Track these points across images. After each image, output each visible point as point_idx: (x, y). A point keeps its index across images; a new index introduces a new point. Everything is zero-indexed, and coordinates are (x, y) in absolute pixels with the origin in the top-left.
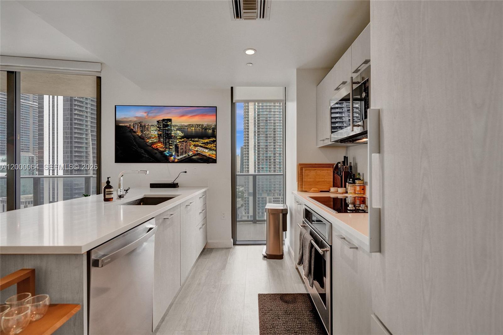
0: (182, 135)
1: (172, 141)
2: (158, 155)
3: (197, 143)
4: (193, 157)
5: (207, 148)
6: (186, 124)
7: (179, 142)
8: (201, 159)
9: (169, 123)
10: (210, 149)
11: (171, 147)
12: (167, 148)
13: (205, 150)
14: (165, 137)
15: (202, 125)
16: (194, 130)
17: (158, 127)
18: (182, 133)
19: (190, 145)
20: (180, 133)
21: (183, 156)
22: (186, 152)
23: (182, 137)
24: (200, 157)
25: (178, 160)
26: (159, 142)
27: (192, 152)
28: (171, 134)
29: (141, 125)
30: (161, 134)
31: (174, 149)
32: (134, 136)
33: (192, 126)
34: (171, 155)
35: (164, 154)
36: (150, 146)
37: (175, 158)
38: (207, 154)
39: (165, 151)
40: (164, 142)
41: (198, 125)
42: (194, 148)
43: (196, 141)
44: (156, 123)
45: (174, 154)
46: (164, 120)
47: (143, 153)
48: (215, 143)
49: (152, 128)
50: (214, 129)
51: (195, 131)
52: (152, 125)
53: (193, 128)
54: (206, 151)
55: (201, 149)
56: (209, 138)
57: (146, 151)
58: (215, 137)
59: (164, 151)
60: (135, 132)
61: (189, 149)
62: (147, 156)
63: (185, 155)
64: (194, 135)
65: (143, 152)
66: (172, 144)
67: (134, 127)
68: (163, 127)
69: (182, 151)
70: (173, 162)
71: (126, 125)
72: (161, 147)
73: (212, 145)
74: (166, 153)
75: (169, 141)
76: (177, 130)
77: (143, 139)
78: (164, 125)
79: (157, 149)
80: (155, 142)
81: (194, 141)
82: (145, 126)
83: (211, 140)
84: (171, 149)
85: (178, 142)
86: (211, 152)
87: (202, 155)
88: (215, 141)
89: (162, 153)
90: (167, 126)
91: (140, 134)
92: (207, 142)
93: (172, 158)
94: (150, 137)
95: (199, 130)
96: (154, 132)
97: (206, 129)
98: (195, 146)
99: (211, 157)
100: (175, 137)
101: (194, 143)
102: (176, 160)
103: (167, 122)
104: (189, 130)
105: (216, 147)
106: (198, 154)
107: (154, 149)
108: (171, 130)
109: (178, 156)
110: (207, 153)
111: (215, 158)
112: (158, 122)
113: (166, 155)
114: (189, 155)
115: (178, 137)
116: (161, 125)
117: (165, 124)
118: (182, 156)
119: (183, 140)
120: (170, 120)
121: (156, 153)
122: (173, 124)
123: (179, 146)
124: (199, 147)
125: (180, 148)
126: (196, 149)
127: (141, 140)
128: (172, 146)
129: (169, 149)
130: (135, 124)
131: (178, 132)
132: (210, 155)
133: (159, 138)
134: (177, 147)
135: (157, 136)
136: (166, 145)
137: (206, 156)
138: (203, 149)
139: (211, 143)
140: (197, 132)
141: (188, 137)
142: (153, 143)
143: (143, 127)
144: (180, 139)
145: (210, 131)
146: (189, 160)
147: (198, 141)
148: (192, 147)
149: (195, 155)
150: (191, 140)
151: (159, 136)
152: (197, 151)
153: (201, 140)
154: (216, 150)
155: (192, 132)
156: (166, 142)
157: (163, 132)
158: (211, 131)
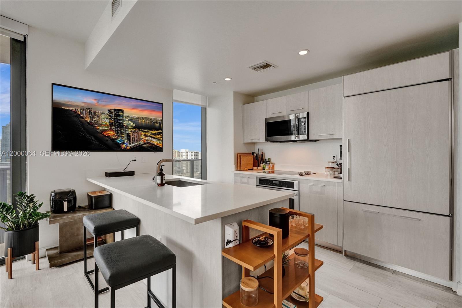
0: (134, 125)
1: (124, 130)
2: (110, 142)
3: (147, 133)
4: (144, 145)
5: (155, 138)
6: (137, 116)
7: (131, 131)
9: (121, 113)
10: (158, 139)
11: (123, 136)
12: (119, 136)
13: (153, 140)
14: (117, 126)
15: (151, 119)
16: (144, 122)
17: (110, 116)
19: (141, 135)
20: (131, 124)
21: (135, 144)
22: (137, 141)
23: (134, 128)
24: (150, 146)
25: (130, 147)
26: (111, 129)
27: (142, 141)
28: (123, 123)
29: (90, 111)
30: (113, 122)
31: (126, 138)
32: (80, 121)
33: (143, 119)
34: (124, 143)
35: (116, 142)
36: (101, 133)
37: (127, 146)
38: (155, 143)
39: (117, 139)
40: (115, 130)
41: (148, 119)
42: (144, 138)
43: (146, 132)
44: (107, 112)
45: (126, 142)
46: (115, 110)
47: (92, 140)
48: (162, 134)
49: (103, 116)
50: (161, 123)
51: (145, 124)
52: (103, 113)
53: (144, 121)
54: (155, 140)
55: (150, 138)
56: (156, 130)
57: (96, 138)
58: (162, 130)
59: (116, 139)
60: (82, 118)
61: (140, 138)
62: (97, 143)
63: (136, 144)
64: (144, 126)
65: (93, 138)
66: (124, 132)
67: (81, 112)
68: (115, 116)
69: (133, 139)
70: (125, 150)
71: (71, 109)
72: (113, 135)
73: (159, 136)
74: (118, 141)
75: (121, 130)
76: (129, 120)
77: (93, 125)
78: (115, 114)
79: (109, 137)
80: (106, 130)
81: (144, 132)
82: (94, 113)
83: (158, 131)
84: (124, 137)
85: (129, 131)
86: (158, 142)
87: (151, 143)
89: (113, 140)
90: (119, 115)
91: (89, 121)
92: (155, 133)
93: (124, 145)
94: (101, 124)
95: (148, 122)
96: (105, 121)
97: (154, 123)
98: (145, 136)
99: (158, 146)
100: (127, 127)
101: (144, 133)
102: (128, 148)
103: (119, 112)
104: (140, 122)
105: (162, 138)
106: (148, 143)
107: (105, 136)
108: (123, 120)
109: (130, 144)
110: (155, 142)
111: (162, 147)
112: (109, 111)
113: (118, 143)
114: (140, 144)
115: (130, 127)
116: (112, 114)
117: (117, 114)
118: (134, 144)
119: (134, 130)
120: (122, 111)
121: (107, 141)
122: (125, 114)
123: (131, 135)
124: (148, 137)
125: (132, 137)
126: (146, 139)
127: (90, 126)
128: (124, 134)
129: (122, 137)
130: (82, 109)
131: (130, 122)
132: (157, 144)
133: (111, 127)
134: (128, 136)
135: (108, 124)
136: (118, 133)
137: (154, 145)
138: (152, 139)
139: (159, 135)
140: (147, 124)
141: (139, 127)
142: (104, 131)
143: (92, 114)
144: (132, 128)
145: (158, 125)
146: (140, 149)
147: (147, 132)
148: (142, 137)
149: (145, 144)
150: (142, 131)
151: (111, 124)
152: (147, 140)
153: (150, 131)
154: (162, 141)
155: (142, 123)
156: (118, 131)
157: (115, 121)
158: (158, 124)
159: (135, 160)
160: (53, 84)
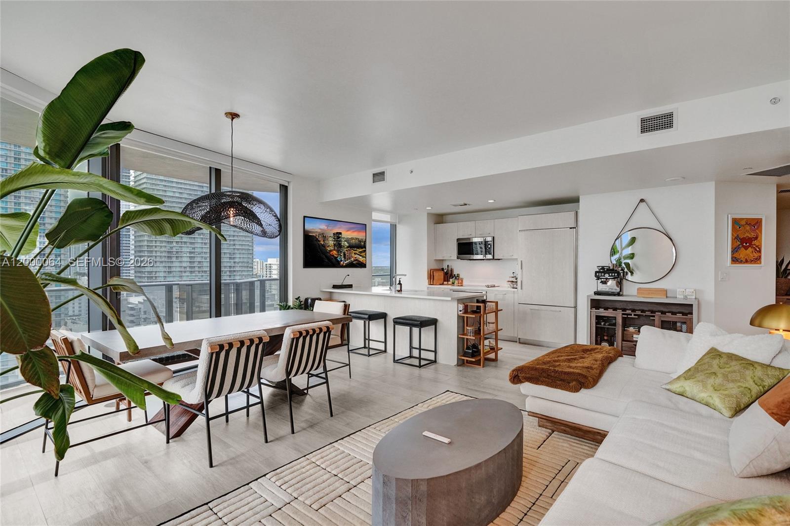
1: (342, 250)
4: (354, 262)
6: (350, 237)
8: (358, 264)
9: (340, 236)
10: (363, 257)
11: (341, 254)
12: (339, 255)
14: (338, 246)
15: (359, 239)
17: (334, 238)
18: (348, 244)
19: (352, 253)
20: (346, 244)
22: (350, 259)
23: (348, 247)
24: (358, 262)
26: (334, 250)
27: (353, 258)
28: (341, 244)
29: (323, 235)
31: (343, 256)
32: (318, 244)
33: (353, 239)
34: (341, 261)
36: (329, 253)
37: (343, 263)
38: (361, 260)
39: (338, 257)
41: (357, 239)
42: (355, 256)
43: (355, 250)
44: (332, 235)
45: (343, 259)
46: (337, 233)
47: (325, 260)
49: (330, 239)
50: (365, 242)
51: (355, 243)
52: (330, 237)
53: (354, 241)
54: (361, 257)
55: (358, 256)
56: (362, 248)
57: (326, 256)
58: (366, 248)
60: (319, 241)
62: (327, 262)
64: (354, 245)
65: (324, 257)
67: (318, 237)
68: (337, 239)
69: (348, 257)
70: (342, 267)
71: (314, 234)
72: (336, 254)
73: (364, 254)
74: (339, 259)
75: (340, 249)
76: (345, 241)
78: (337, 237)
79: (333, 256)
82: (325, 237)
85: (345, 250)
86: (363, 259)
87: (359, 260)
88: (365, 251)
89: (336, 258)
90: (339, 237)
91: (322, 243)
92: (361, 251)
93: (342, 262)
94: (329, 246)
95: (357, 242)
96: (331, 242)
97: (361, 242)
98: (355, 254)
99: (363, 262)
100: (344, 247)
101: (354, 252)
104: (351, 242)
105: (366, 255)
106: (357, 260)
107: (331, 255)
108: (341, 241)
109: (345, 261)
110: (361, 259)
111: (366, 264)
112: (334, 234)
113: (339, 261)
114: (351, 261)
117: (338, 236)
118: (348, 261)
120: (340, 233)
121: (333, 259)
122: (343, 236)
127: (323, 248)
130: (319, 234)
133: (334, 247)
134: (345, 254)
135: (333, 245)
136: (338, 253)
137: (361, 262)
139: (363, 252)
141: (351, 247)
142: (331, 251)
144: (347, 248)
145: (363, 243)
146: (351, 265)
148: (353, 255)
149: (355, 261)
150: (353, 249)
151: (335, 245)
152: (356, 258)
153: (358, 250)
154: (366, 258)
155: (353, 243)
156: (338, 250)
157: (337, 242)
159: (348, 275)
160: (304, 217)
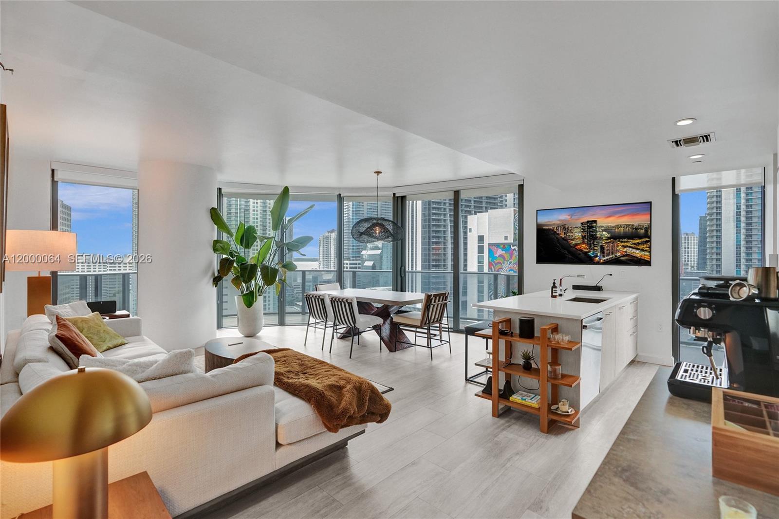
0: (609, 235)
1: (597, 242)
2: (582, 256)
3: (626, 243)
4: (621, 258)
5: (638, 249)
6: (613, 225)
7: (605, 243)
8: (631, 260)
9: (594, 225)
10: (642, 250)
11: (596, 248)
12: (591, 249)
13: (635, 251)
14: (590, 238)
15: (633, 225)
16: (622, 231)
17: (582, 229)
18: (609, 234)
19: (618, 246)
20: (606, 234)
21: (610, 257)
22: (612, 253)
23: (609, 238)
24: (630, 258)
25: (604, 260)
26: (583, 243)
27: (619, 253)
28: (596, 235)
29: (564, 227)
30: (585, 235)
31: (599, 250)
32: (557, 238)
33: (621, 226)
34: (597, 256)
35: (589, 255)
36: (574, 247)
37: (600, 260)
38: (638, 256)
39: (590, 252)
40: (588, 243)
41: (628, 226)
43: (625, 242)
44: (580, 225)
45: (599, 255)
46: (588, 222)
47: (566, 254)
48: (649, 244)
49: (576, 230)
50: (648, 229)
51: (624, 232)
52: (575, 228)
53: (622, 229)
54: (638, 252)
55: (631, 249)
56: (640, 238)
57: (569, 252)
58: (650, 237)
59: (588, 252)
60: (558, 234)
61: (617, 250)
62: (570, 256)
63: (612, 256)
64: (622, 235)
65: (567, 252)
66: (597, 245)
67: (557, 230)
68: (587, 229)
69: (608, 252)
70: (598, 263)
71: (550, 228)
72: (585, 248)
73: (645, 246)
74: (591, 254)
75: (594, 242)
76: (603, 231)
77: (566, 240)
78: (588, 226)
79: (581, 250)
80: (579, 244)
81: (622, 242)
82: (568, 228)
83: (643, 240)
84: (596, 250)
85: (603, 243)
86: (643, 253)
87: (631, 256)
88: (650, 241)
89: (586, 253)
90: (592, 227)
91: (563, 236)
92: (638, 243)
93: (597, 259)
94: (574, 238)
95: (628, 230)
96: (577, 234)
97: (637, 229)
98: (624, 246)
99: (643, 258)
100: (601, 238)
101: (623, 244)
102: (602, 261)
103: (592, 224)
104: (616, 231)
105: (649, 248)
106: (627, 255)
107: (577, 250)
108: (596, 231)
109: (604, 257)
110: (638, 253)
111: (649, 260)
112: (582, 224)
113: (591, 256)
114: (616, 256)
115: (604, 238)
116: (585, 227)
117: (590, 226)
118: (608, 257)
119: (609, 241)
120: (595, 222)
121: (580, 254)
122: (598, 225)
123: (605, 247)
124: (628, 248)
125: (606, 249)
126: (625, 250)
127: (564, 242)
128: (597, 247)
129: (594, 249)
130: (558, 226)
131: (604, 233)
132: (641, 256)
133: (583, 240)
134: (602, 248)
135: (581, 237)
136: (590, 246)
137: (637, 257)
138: (633, 250)
139: (643, 244)
140: (626, 232)
141: (615, 237)
142: (576, 245)
143: (566, 229)
144: (606, 240)
145: (642, 231)
146: (617, 262)
147: (627, 242)
148: (620, 248)
149: (623, 256)
150: (619, 241)
151: (583, 237)
152: (626, 252)
153: (631, 241)
154: (650, 252)
155: (620, 232)
156: (590, 243)
157: (587, 234)
158: (644, 231)
159: (611, 275)
160: (537, 211)
